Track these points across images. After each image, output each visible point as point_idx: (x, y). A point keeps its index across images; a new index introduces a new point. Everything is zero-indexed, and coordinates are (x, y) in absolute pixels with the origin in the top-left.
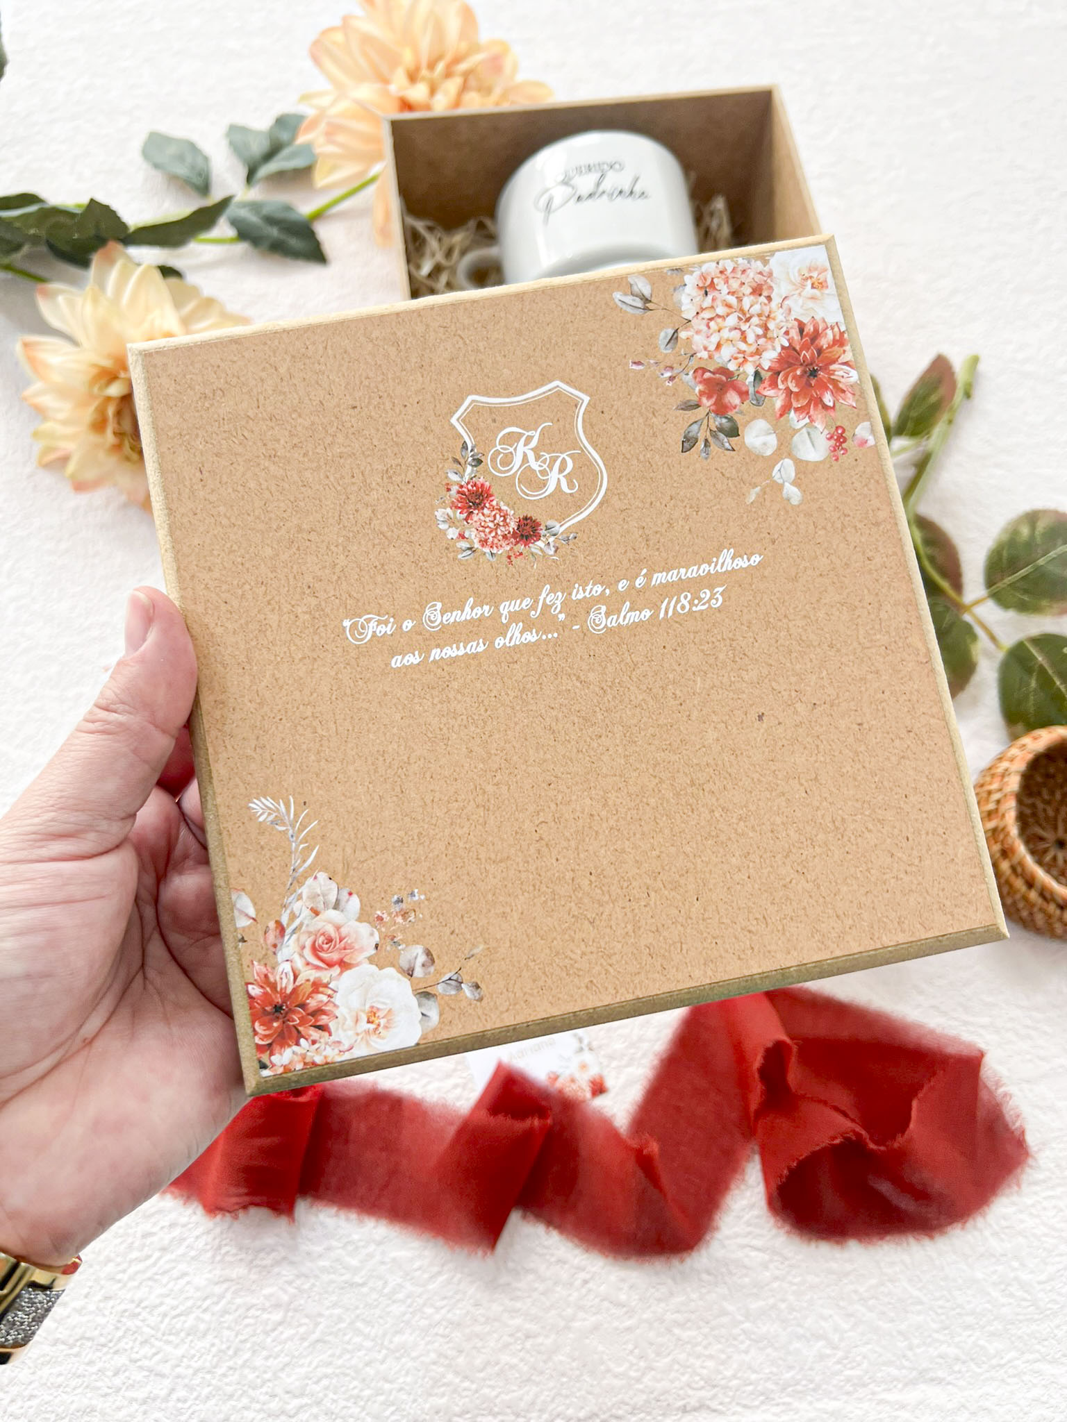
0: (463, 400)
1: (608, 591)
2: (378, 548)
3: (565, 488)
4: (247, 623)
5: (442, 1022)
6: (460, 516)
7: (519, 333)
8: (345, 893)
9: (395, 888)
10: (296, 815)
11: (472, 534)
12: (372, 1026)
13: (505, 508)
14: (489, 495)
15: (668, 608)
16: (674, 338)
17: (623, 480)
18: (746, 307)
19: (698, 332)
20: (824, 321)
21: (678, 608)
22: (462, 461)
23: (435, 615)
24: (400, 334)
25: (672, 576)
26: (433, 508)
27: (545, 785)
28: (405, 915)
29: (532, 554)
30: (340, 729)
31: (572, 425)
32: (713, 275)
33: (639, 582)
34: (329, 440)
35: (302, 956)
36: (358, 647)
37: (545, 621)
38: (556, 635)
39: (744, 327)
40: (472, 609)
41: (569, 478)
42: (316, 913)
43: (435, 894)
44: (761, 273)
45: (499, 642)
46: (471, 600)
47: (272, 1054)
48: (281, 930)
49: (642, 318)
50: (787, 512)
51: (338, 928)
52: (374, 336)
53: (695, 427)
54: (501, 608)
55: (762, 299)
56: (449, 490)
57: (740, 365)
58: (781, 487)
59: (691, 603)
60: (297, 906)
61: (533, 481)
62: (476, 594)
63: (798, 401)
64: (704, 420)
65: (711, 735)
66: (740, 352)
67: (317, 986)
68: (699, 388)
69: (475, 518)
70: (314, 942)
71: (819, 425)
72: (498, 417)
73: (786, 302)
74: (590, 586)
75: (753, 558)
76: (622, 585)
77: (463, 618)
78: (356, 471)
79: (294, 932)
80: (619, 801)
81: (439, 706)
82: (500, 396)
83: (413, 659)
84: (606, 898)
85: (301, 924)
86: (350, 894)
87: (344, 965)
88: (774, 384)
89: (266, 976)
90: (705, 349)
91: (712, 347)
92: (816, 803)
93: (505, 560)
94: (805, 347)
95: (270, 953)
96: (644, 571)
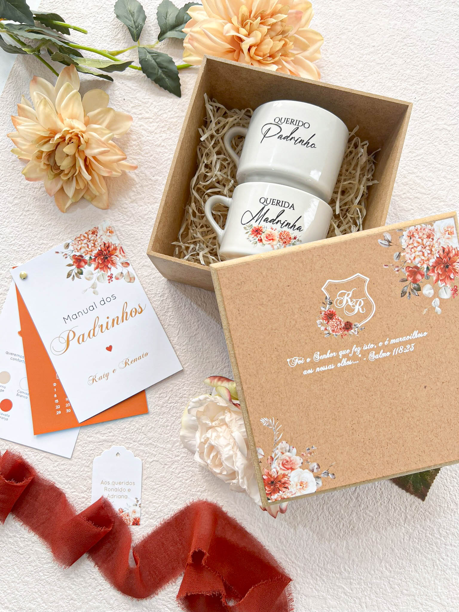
0: (326, 281)
1: (375, 346)
2: (298, 334)
3: (361, 311)
4: (256, 361)
5: (323, 485)
6: (325, 322)
7: (345, 256)
8: (291, 448)
9: (307, 445)
10: (275, 423)
11: (329, 328)
12: (301, 487)
13: (340, 319)
14: (335, 315)
15: (395, 351)
16: (399, 256)
17: (381, 307)
18: (424, 243)
19: (408, 253)
20: (452, 247)
21: (399, 351)
22: (325, 303)
23: (317, 356)
24: (304, 259)
25: (397, 340)
26: (316, 320)
27: (355, 412)
28: (310, 454)
29: (350, 334)
30: (288, 395)
31: (363, 289)
32: (413, 231)
33: (386, 343)
34: (280, 298)
35: (279, 466)
36: (292, 368)
37: (354, 357)
38: (358, 362)
39: (424, 251)
40: (330, 354)
41: (362, 308)
42: (283, 453)
43: (320, 447)
44: (430, 230)
45: (339, 365)
46: (329, 351)
47: (271, 496)
48: (272, 459)
49: (388, 249)
50: (436, 317)
51: (290, 458)
52: (295, 260)
53: (406, 288)
54: (340, 353)
55: (431, 240)
56: (321, 313)
57: (422, 265)
58: (434, 308)
59: (403, 350)
60: (277, 451)
61: (350, 309)
62: (331, 349)
63: (441, 277)
64: (409, 285)
65: (409, 394)
66: (422, 260)
67: (284, 476)
68: (407, 274)
69: (330, 323)
70: (283, 463)
71: (448, 286)
72: (337, 287)
73: (439, 240)
74: (369, 345)
75: (424, 334)
76: (380, 344)
77: (327, 357)
78: (290, 308)
79: (276, 459)
80: (378, 416)
81: (319, 387)
82: (338, 280)
83: (310, 371)
84: (374, 447)
85: (278, 457)
86: (293, 447)
87: (292, 469)
88: (433, 271)
89: (268, 473)
90: (410, 259)
91: (412, 259)
92: (442, 415)
93: (341, 337)
94: (445, 257)
95: (269, 466)
96: (388, 339)
